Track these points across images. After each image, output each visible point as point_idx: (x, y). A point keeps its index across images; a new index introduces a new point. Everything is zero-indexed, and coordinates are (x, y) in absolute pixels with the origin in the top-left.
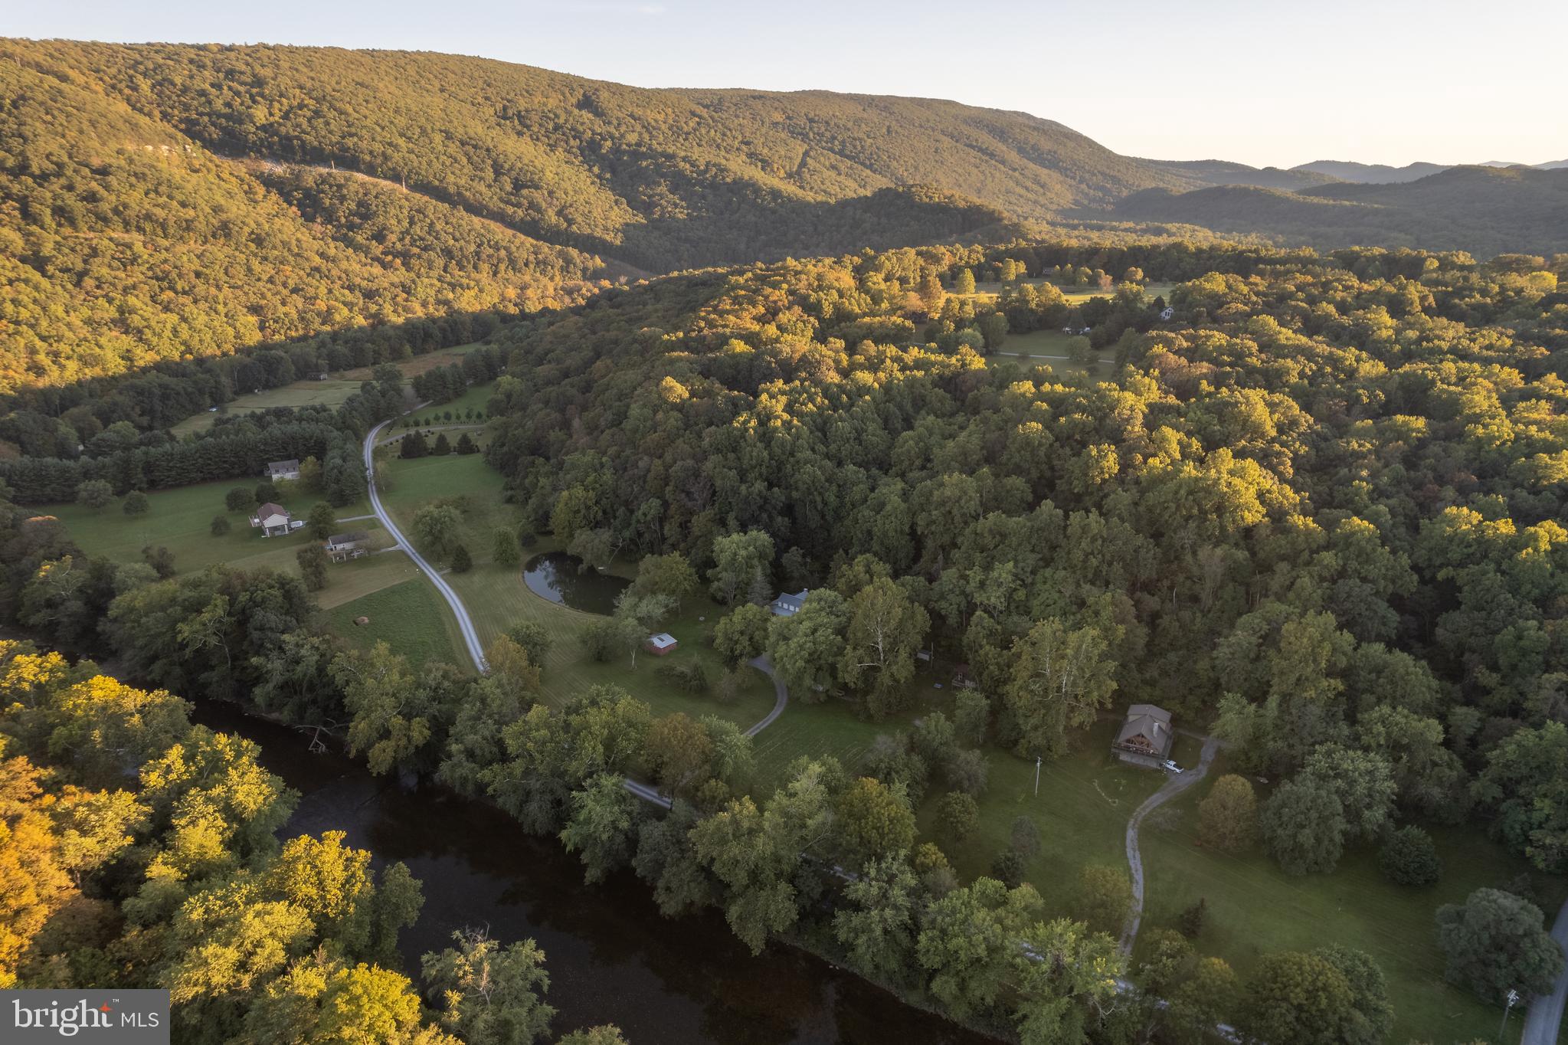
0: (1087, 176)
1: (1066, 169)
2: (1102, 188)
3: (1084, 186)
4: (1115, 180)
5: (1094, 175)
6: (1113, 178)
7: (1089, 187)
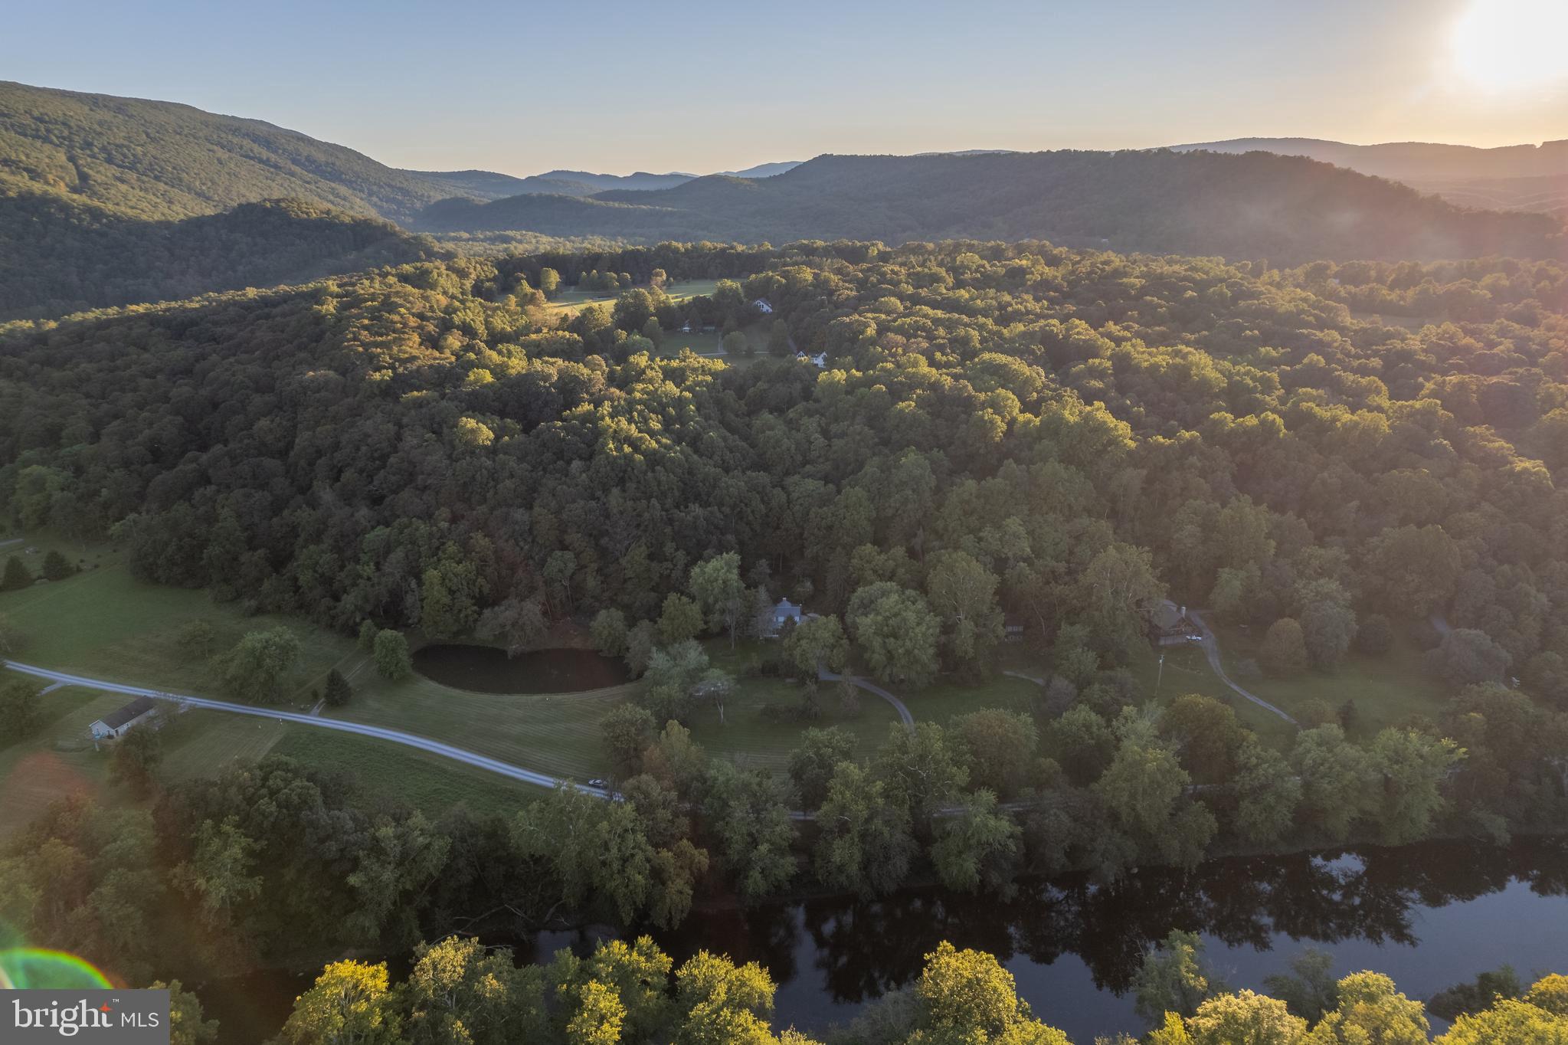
0: (375, 188)
1: (351, 182)
2: (394, 200)
3: (375, 199)
4: (406, 192)
5: (381, 187)
6: (401, 189)
7: (381, 200)
